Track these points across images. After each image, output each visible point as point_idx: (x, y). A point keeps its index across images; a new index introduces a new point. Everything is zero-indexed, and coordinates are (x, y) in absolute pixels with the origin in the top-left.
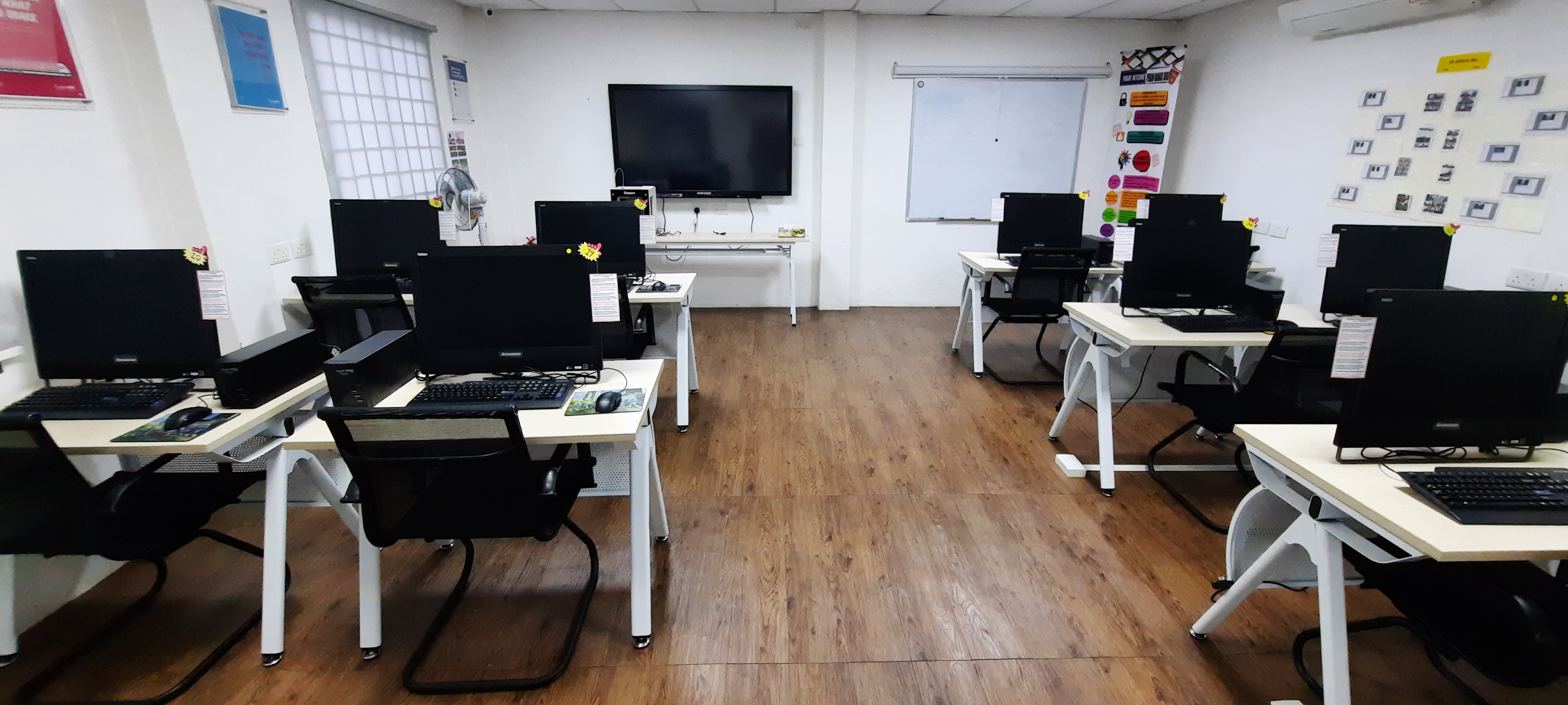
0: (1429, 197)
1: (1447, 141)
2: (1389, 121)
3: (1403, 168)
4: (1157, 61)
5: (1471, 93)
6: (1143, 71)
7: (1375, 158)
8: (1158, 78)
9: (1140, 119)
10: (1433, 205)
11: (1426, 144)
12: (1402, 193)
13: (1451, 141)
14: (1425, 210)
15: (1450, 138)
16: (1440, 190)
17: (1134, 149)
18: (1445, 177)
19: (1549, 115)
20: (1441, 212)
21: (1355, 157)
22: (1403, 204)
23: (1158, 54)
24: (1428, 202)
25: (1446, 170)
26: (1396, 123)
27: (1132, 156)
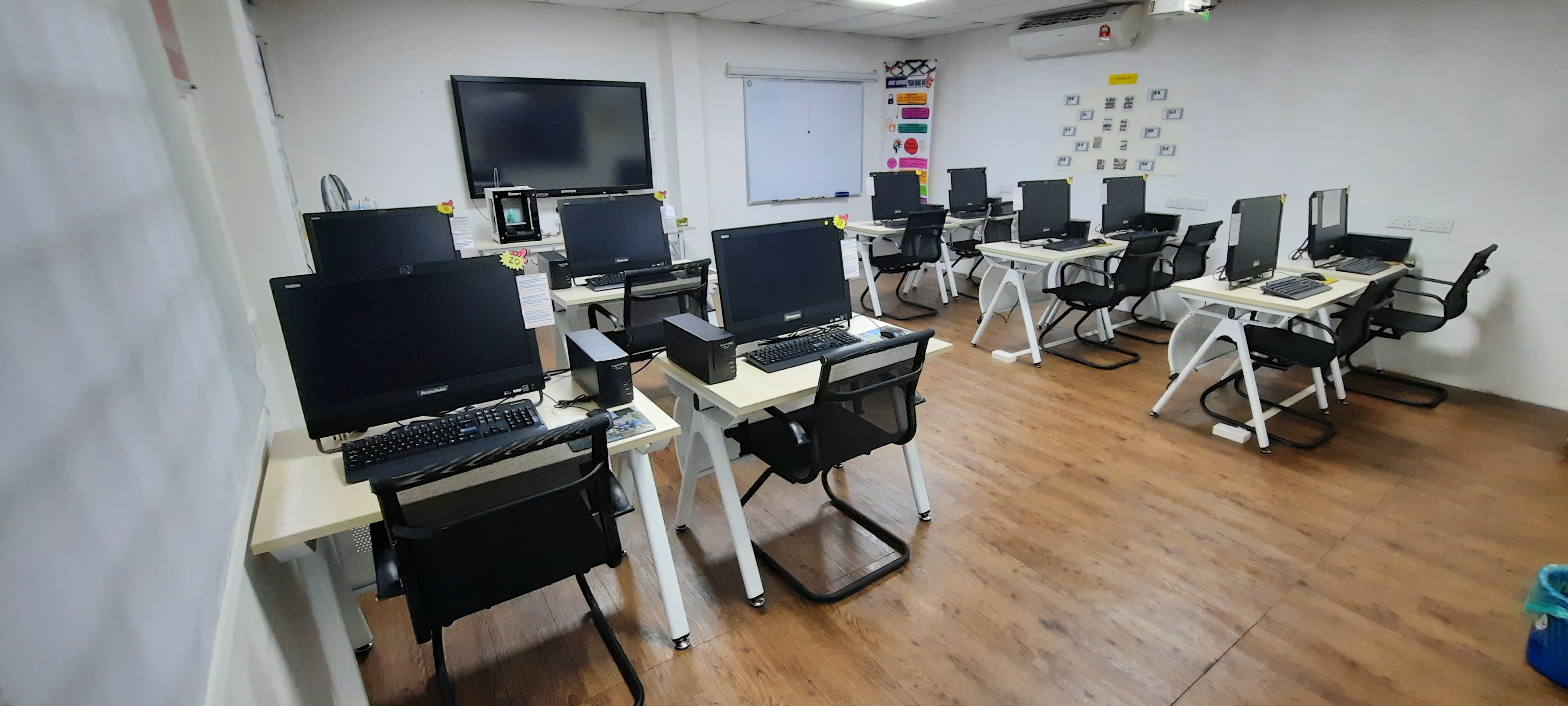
0: (1116, 160)
1: (1121, 126)
2: (1085, 115)
3: (1098, 143)
4: (915, 70)
5: (1131, 98)
6: (904, 78)
7: (1080, 138)
8: (918, 83)
9: (907, 114)
10: (1118, 165)
11: (1109, 128)
12: (1100, 158)
13: (1124, 126)
14: (1115, 168)
16: (1121, 155)
17: (904, 137)
18: (1124, 147)
19: (1173, 111)
20: (1124, 168)
21: (1065, 137)
22: (1101, 165)
23: (915, 65)
24: (1116, 163)
25: (1124, 144)
26: (1089, 116)
27: (903, 143)
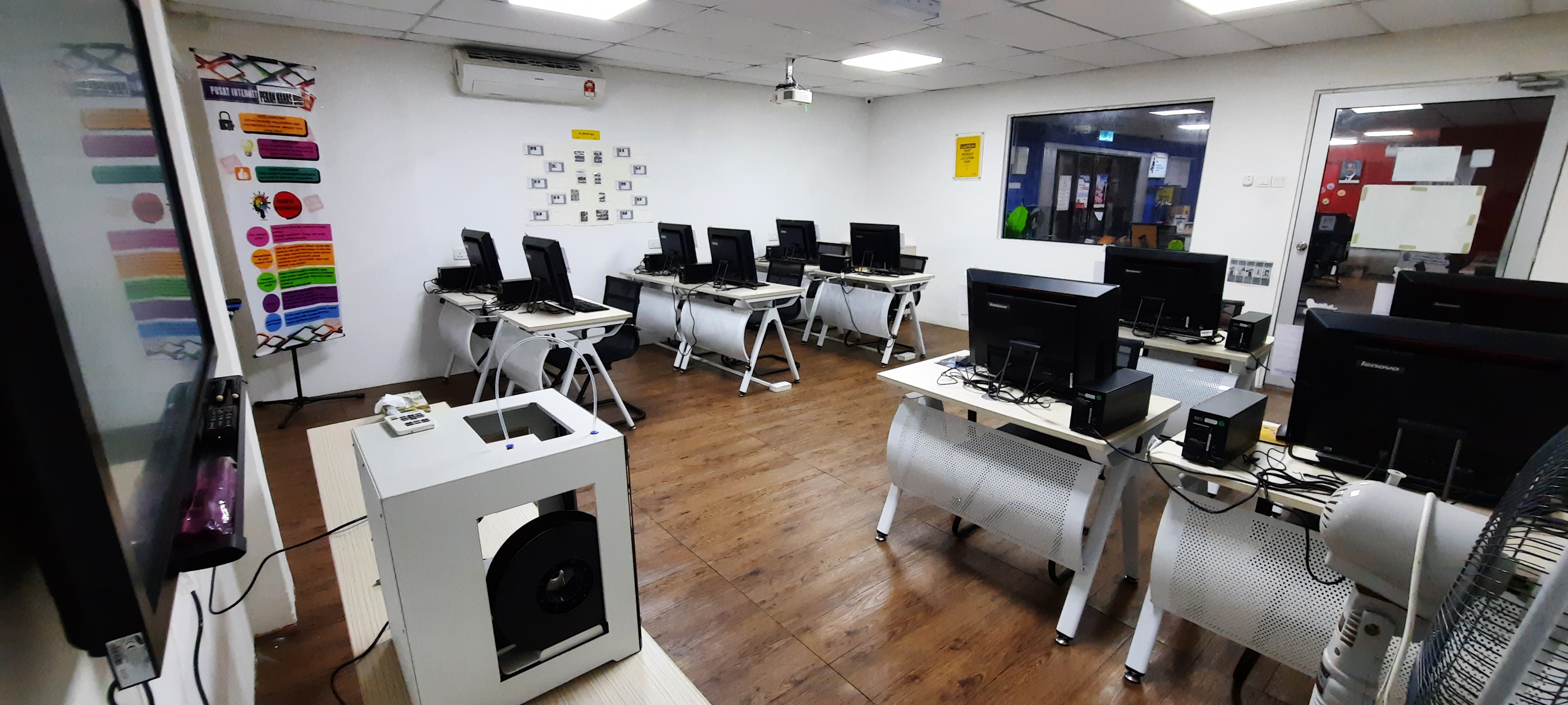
0: (598, 212)
1: (596, 179)
2: (554, 166)
3: (575, 196)
4: (272, 77)
5: (598, 153)
7: (552, 190)
8: (284, 100)
9: (267, 149)
10: (601, 216)
11: (585, 181)
12: (583, 211)
13: (598, 180)
14: (599, 219)
15: (597, 177)
16: (602, 207)
17: (271, 190)
18: (602, 199)
19: (638, 167)
20: (607, 219)
21: (534, 190)
22: (585, 217)
23: (272, 68)
24: (598, 214)
25: (602, 196)
26: (559, 168)
27: (271, 200)
